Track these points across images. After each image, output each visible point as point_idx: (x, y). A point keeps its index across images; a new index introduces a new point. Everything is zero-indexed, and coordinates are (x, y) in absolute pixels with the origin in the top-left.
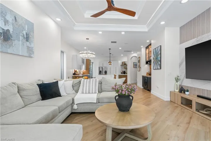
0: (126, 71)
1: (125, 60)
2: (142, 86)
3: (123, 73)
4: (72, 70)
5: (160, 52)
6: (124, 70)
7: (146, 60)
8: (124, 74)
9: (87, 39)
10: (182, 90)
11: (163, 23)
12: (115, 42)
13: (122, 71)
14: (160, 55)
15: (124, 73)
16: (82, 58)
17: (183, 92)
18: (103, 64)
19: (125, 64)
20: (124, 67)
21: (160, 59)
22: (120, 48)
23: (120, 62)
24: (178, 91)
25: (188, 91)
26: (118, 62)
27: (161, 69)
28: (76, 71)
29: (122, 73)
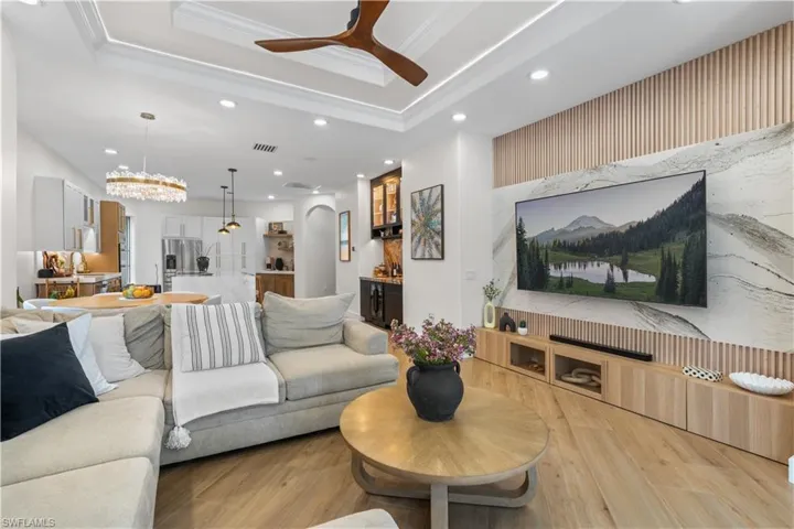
0: (287, 259)
1: (282, 214)
2: (359, 314)
3: (274, 265)
4: (31, 253)
5: (439, 206)
6: (277, 254)
7: (372, 223)
8: (281, 269)
9: (143, 115)
10: (507, 323)
11: (459, 117)
12: (271, 149)
13: (272, 259)
14: (439, 215)
15: (280, 264)
16: (86, 198)
17: (508, 327)
18: (183, 228)
19: (282, 232)
20: (280, 244)
21: (440, 227)
22: (278, 173)
23: (261, 224)
24: (492, 325)
25: (523, 325)
26: (254, 221)
27: (443, 258)
28: (51, 260)
29: (269, 266)
